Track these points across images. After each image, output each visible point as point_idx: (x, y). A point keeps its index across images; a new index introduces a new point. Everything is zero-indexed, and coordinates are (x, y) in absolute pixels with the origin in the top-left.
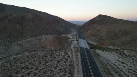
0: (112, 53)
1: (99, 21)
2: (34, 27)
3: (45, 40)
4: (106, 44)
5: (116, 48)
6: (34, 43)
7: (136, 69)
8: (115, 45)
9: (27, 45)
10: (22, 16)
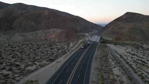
0: (125, 47)
1: (125, 19)
2: (49, 24)
3: (52, 33)
4: (123, 39)
5: (135, 43)
6: (40, 35)
7: (148, 61)
8: (135, 40)
9: (31, 37)
10: (39, 14)
